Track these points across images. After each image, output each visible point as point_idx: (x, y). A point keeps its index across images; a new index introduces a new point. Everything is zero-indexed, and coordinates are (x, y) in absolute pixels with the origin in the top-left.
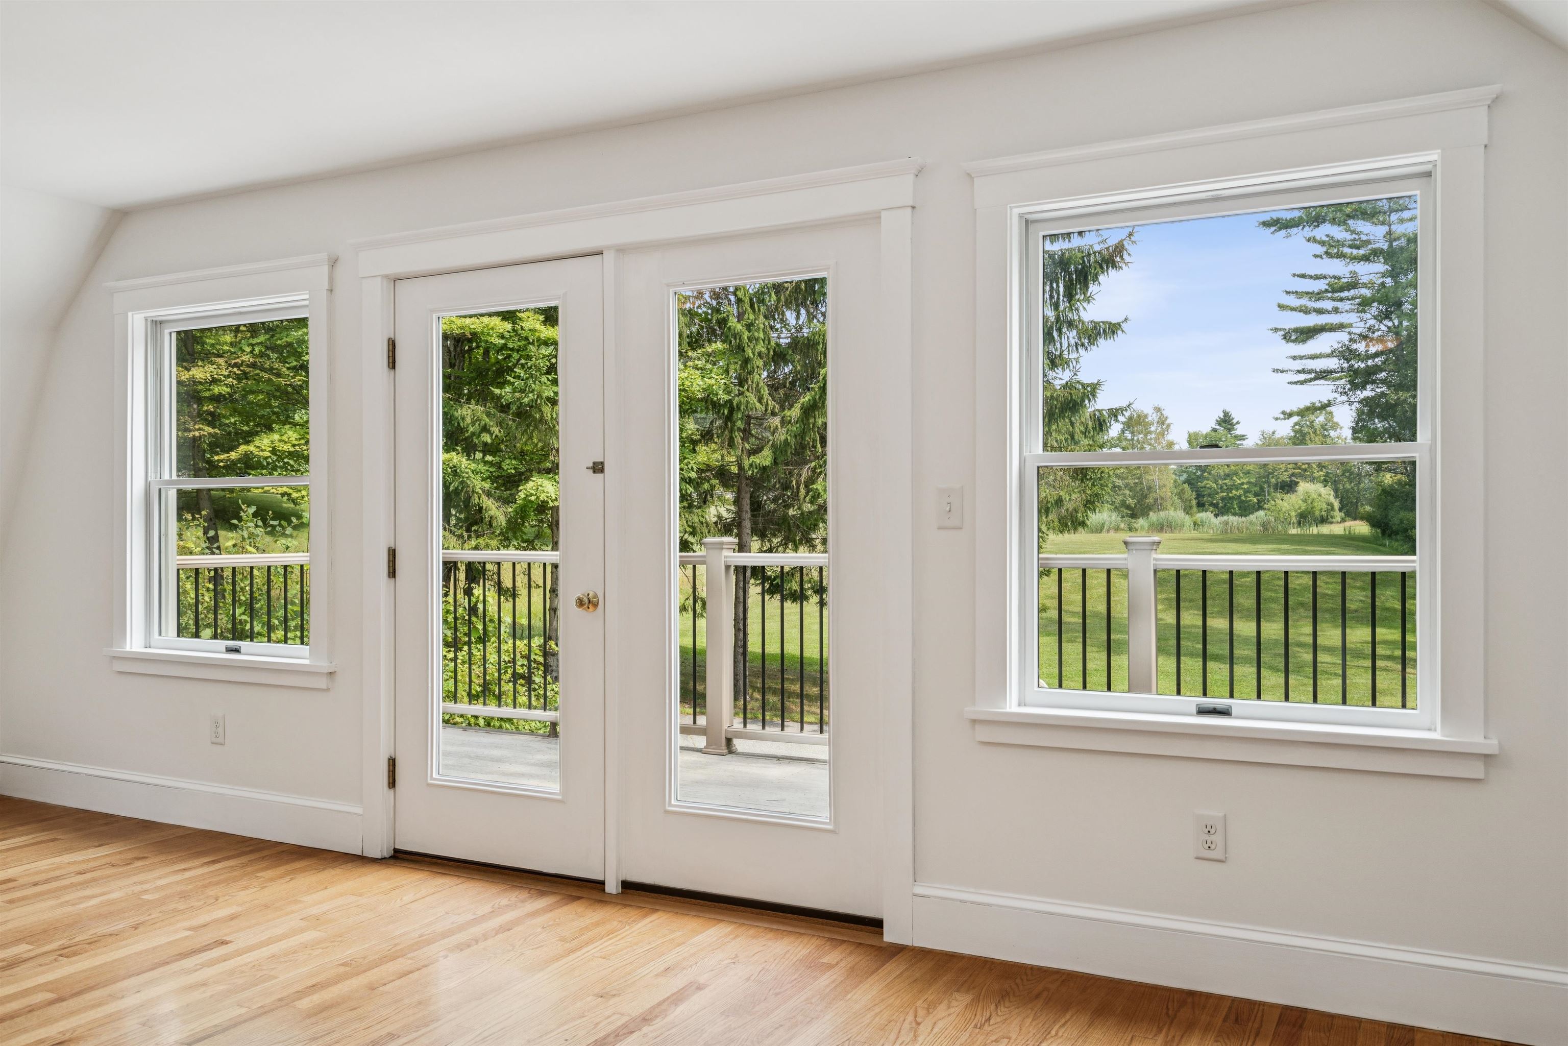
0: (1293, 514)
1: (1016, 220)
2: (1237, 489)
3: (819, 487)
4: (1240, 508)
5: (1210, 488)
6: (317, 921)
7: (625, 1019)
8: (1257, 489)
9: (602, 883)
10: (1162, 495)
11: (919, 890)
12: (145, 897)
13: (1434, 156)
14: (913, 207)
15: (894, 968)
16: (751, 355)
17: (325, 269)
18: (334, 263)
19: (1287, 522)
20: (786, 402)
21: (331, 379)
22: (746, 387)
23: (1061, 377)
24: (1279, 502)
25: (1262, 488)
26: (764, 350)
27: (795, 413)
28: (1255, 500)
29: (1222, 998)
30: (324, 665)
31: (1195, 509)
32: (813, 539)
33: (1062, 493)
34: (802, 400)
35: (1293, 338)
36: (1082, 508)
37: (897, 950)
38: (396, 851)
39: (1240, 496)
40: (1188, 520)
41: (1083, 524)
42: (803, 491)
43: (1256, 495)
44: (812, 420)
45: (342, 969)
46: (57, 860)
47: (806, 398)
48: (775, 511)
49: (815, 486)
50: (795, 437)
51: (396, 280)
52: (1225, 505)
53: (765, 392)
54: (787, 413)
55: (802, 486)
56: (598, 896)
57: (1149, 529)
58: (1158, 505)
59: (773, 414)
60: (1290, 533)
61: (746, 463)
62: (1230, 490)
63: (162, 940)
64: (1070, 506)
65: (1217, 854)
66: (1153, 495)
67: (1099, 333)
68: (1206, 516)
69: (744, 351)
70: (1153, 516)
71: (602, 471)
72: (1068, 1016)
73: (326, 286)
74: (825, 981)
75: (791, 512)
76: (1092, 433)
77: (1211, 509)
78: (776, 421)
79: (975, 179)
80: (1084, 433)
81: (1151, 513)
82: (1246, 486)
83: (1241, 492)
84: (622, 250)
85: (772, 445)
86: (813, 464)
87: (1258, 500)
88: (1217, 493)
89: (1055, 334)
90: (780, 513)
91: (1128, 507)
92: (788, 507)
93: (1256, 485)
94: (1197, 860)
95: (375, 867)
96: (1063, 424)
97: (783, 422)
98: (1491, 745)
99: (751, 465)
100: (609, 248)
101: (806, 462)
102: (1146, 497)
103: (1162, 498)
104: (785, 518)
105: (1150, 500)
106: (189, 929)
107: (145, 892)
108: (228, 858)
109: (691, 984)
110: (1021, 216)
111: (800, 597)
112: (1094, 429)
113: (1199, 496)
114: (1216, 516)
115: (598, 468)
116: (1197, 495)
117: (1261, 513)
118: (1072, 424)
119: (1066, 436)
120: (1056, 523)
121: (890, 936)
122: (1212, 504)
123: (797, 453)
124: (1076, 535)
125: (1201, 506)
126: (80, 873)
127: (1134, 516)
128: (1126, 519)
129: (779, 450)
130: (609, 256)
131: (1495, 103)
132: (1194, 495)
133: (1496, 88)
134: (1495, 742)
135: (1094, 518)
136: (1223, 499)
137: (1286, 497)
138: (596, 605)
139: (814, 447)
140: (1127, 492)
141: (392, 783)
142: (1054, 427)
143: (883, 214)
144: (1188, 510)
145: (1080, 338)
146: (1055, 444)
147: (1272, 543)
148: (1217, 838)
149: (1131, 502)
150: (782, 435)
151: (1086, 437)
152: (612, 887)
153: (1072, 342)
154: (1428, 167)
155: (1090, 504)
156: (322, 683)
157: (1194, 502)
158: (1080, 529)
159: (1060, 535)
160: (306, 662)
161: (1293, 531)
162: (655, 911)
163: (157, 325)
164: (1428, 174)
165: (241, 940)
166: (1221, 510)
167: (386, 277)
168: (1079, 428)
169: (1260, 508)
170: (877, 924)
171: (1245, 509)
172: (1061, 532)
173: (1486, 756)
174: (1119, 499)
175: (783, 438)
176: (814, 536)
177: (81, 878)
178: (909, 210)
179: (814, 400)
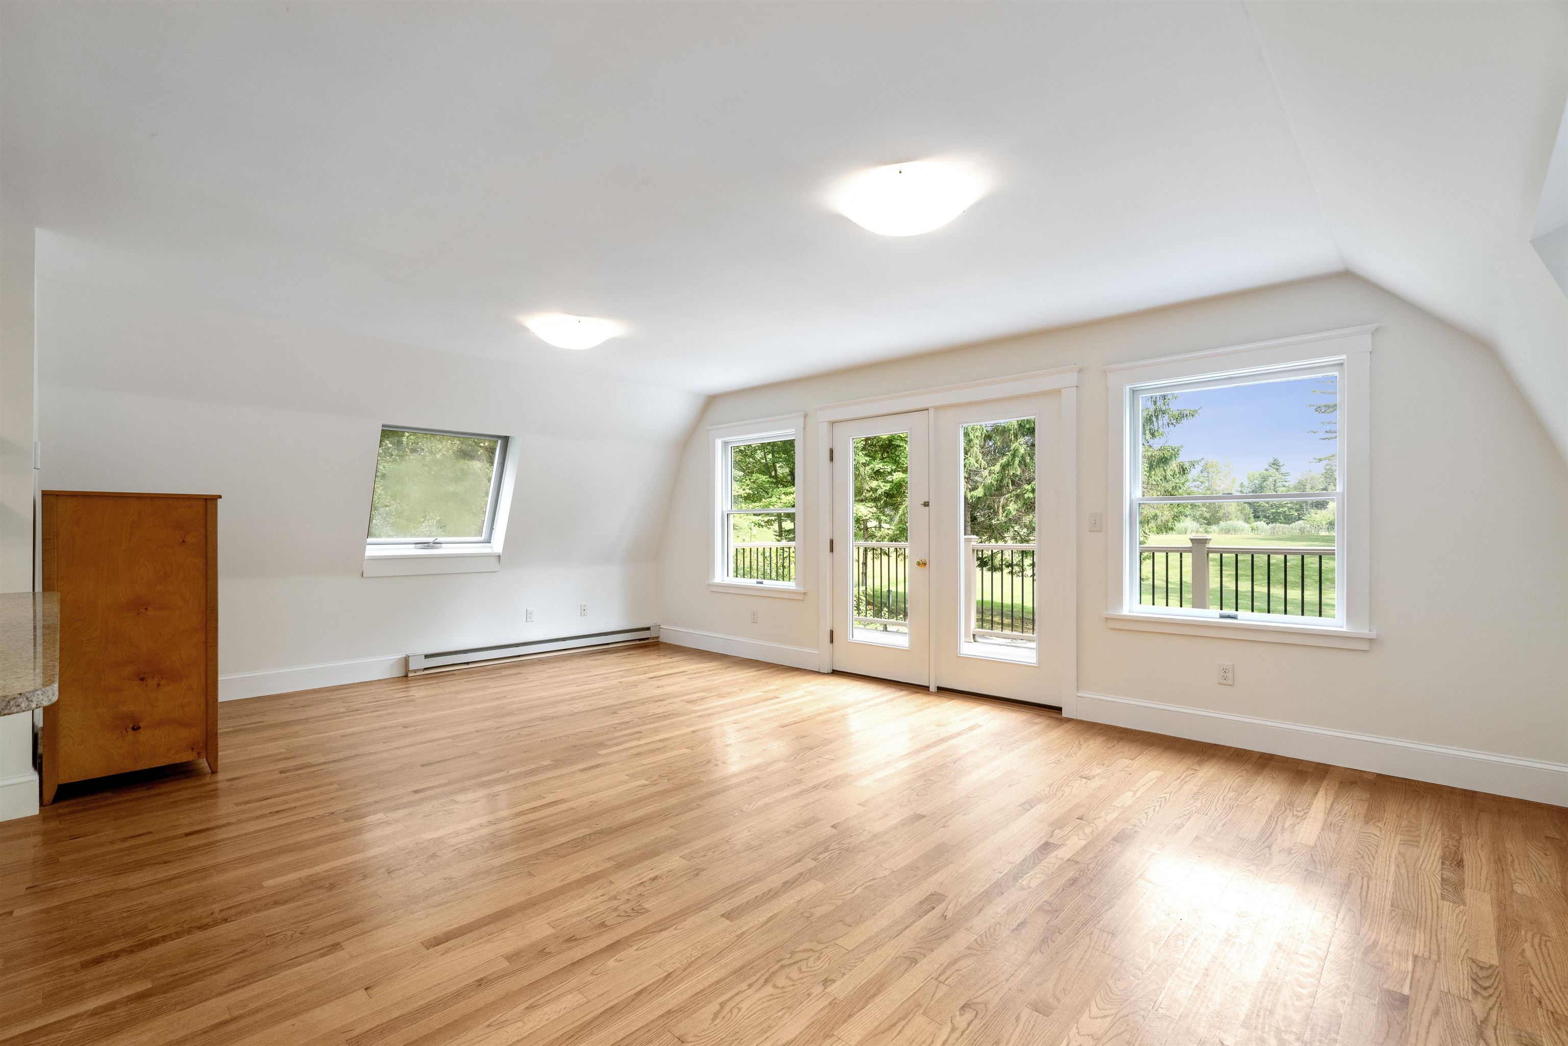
0: (1324, 523)
1: (1128, 391)
2: (1283, 507)
3: (1011, 508)
4: (1285, 519)
5: (1263, 507)
6: (811, 693)
7: (950, 734)
8: (1298, 506)
9: (928, 687)
10: (1229, 511)
11: (1079, 694)
12: (739, 680)
13: (1344, 357)
14: (1077, 387)
15: (1067, 726)
16: (973, 437)
17: (802, 419)
18: (806, 416)
19: (1319, 527)
20: (992, 462)
21: (804, 467)
22: (969, 454)
23: (1157, 443)
24: (1313, 515)
25: (1301, 506)
26: (980, 435)
27: (997, 468)
28: (1296, 514)
29: (1231, 747)
30: (802, 589)
31: (1252, 519)
32: (1005, 537)
33: (1157, 511)
34: (1001, 461)
35: (1323, 410)
36: (1171, 520)
37: (1069, 720)
38: (833, 670)
39: (1285, 512)
40: (1246, 526)
41: (1172, 529)
42: (1001, 511)
43: (1297, 510)
44: (1007, 472)
45: (828, 709)
46: (698, 666)
47: (1004, 460)
48: (983, 521)
49: (1008, 508)
50: (997, 481)
51: (833, 423)
52: (1274, 517)
53: (980, 456)
54: (992, 468)
55: (1000, 508)
56: (928, 692)
57: (1219, 532)
58: (1226, 517)
59: (985, 469)
60: (1321, 535)
61: (969, 496)
62: (1278, 507)
63: (754, 695)
64: (1164, 518)
65: (1229, 682)
66: (1223, 511)
67: (1183, 417)
68: (1261, 524)
69: (969, 435)
70: (1222, 524)
71: (928, 505)
72: (1152, 748)
73: (803, 427)
74: (1036, 728)
75: (994, 522)
76: (1178, 475)
77: (1264, 519)
78: (986, 473)
79: (1108, 374)
80: (1173, 476)
81: (1221, 522)
82: (1289, 505)
83: (1286, 509)
84: (937, 408)
85: (984, 485)
86: (1007, 496)
87: (1298, 514)
88: (1269, 510)
89: (1154, 419)
90: (988, 522)
91: (1205, 518)
92: (991, 519)
93: (1297, 504)
94: (1219, 685)
95: (826, 676)
96: (1159, 472)
97: (990, 473)
98: (1373, 634)
99: (972, 496)
100: (931, 407)
101: (1002, 495)
102: (1217, 512)
103: (1229, 513)
104: (991, 526)
105: (1220, 514)
106: (762, 692)
107: (738, 679)
108: (764, 669)
109: (976, 725)
110: (1130, 389)
111: (993, 569)
112: (1180, 473)
113: (1255, 512)
114: (1268, 524)
115: (926, 504)
116: (1254, 511)
117: (1301, 522)
118: (1165, 470)
119: (1161, 477)
120: (1155, 529)
121: (1065, 714)
122: (1265, 517)
123: (997, 490)
124: (1168, 535)
125: (1257, 517)
126: (709, 671)
127: (1209, 524)
128: (1204, 525)
129: (988, 488)
130: (931, 412)
131: (1376, 331)
132: (1252, 511)
133: (1376, 325)
134: (1375, 633)
135: (1178, 526)
136: (1273, 513)
137: (1319, 511)
138: (925, 564)
139: (1008, 486)
140: (1205, 509)
141: (832, 641)
142: (1153, 473)
143: (1063, 390)
144: (1247, 520)
145: (1170, 420)
146: (1154, 483)
147: (1309, 541)
148: (1229, 675)
149: (1207, 515)
150: (989, 481)
151: (1174, 478)
152: (933, 689)
153: (1165, 423)
154: (1342, 361)
155: (1176, 518)
156: (801, 597)
157: (1252, 515)
158: (1170, 532)
159: (1158, 535)
160: (794, 588)
161: (1323, 533)
162: (954, 699)
163: (726, 443)
164: (1342, 364)
165: (784, 697)
166: (1272, 519)
167: (829, 422)
168: (1169, 473)
169: (1300, 519)
170: (1059, 709)
171: (1288, 520)
172: (1158, 534)
173: (1370, 639)
174: (1198, 514)
175: (990, 482)
176: (1006, 535)
177: (710, 673)
178: (1075, 388)
179: (1008, 461)
